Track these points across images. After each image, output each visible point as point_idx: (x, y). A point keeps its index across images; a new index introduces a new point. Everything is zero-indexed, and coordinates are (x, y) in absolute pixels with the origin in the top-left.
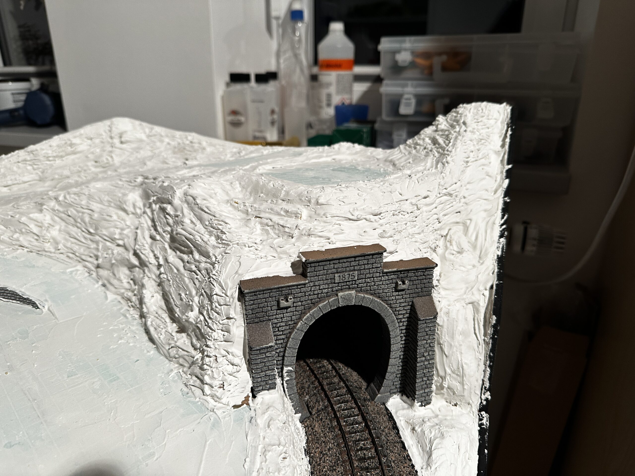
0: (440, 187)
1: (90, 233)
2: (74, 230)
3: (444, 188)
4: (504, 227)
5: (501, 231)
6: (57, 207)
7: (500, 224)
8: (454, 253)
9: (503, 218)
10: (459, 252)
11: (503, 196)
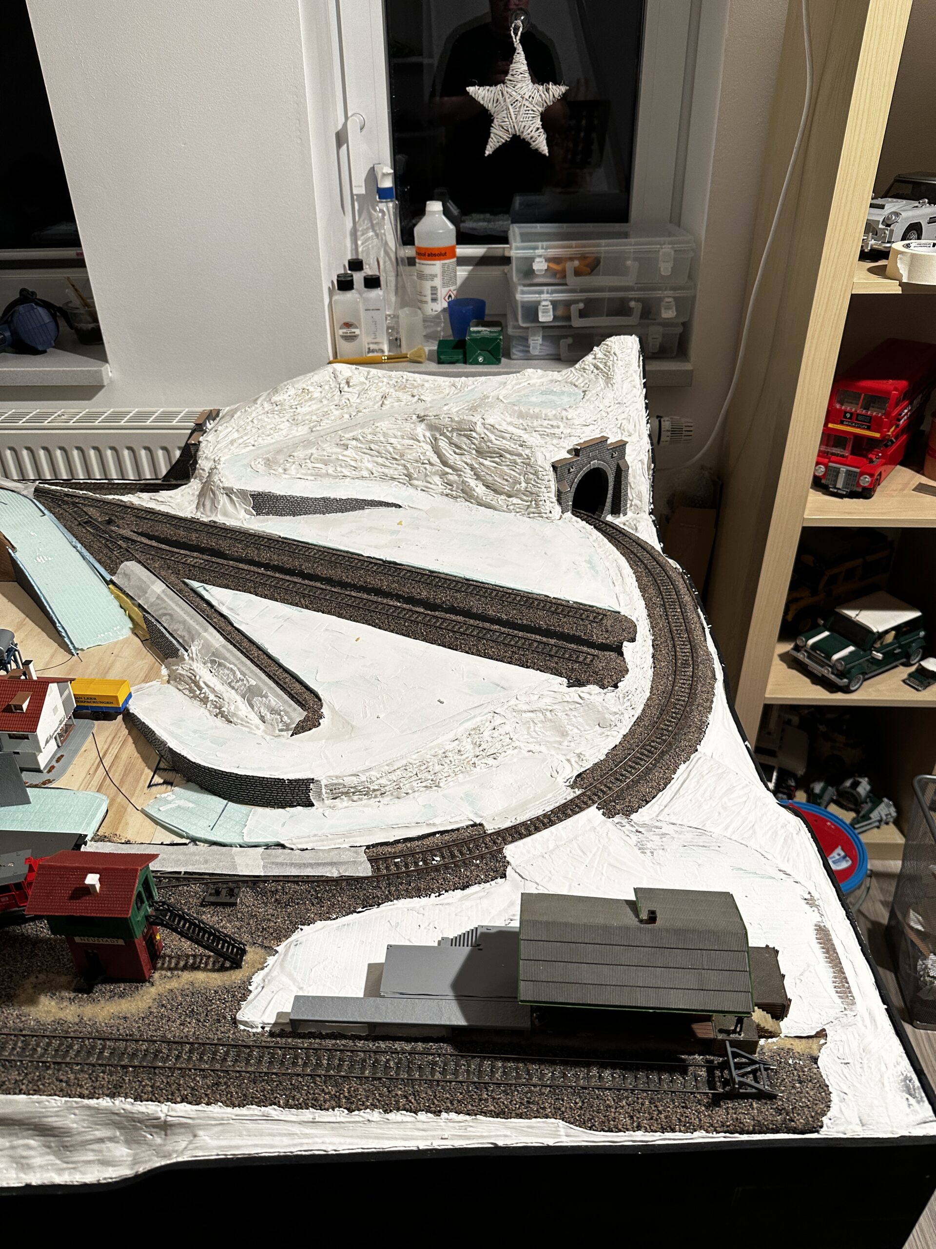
1: (396, 459)
2: (380, 460)
6: (359, 445)
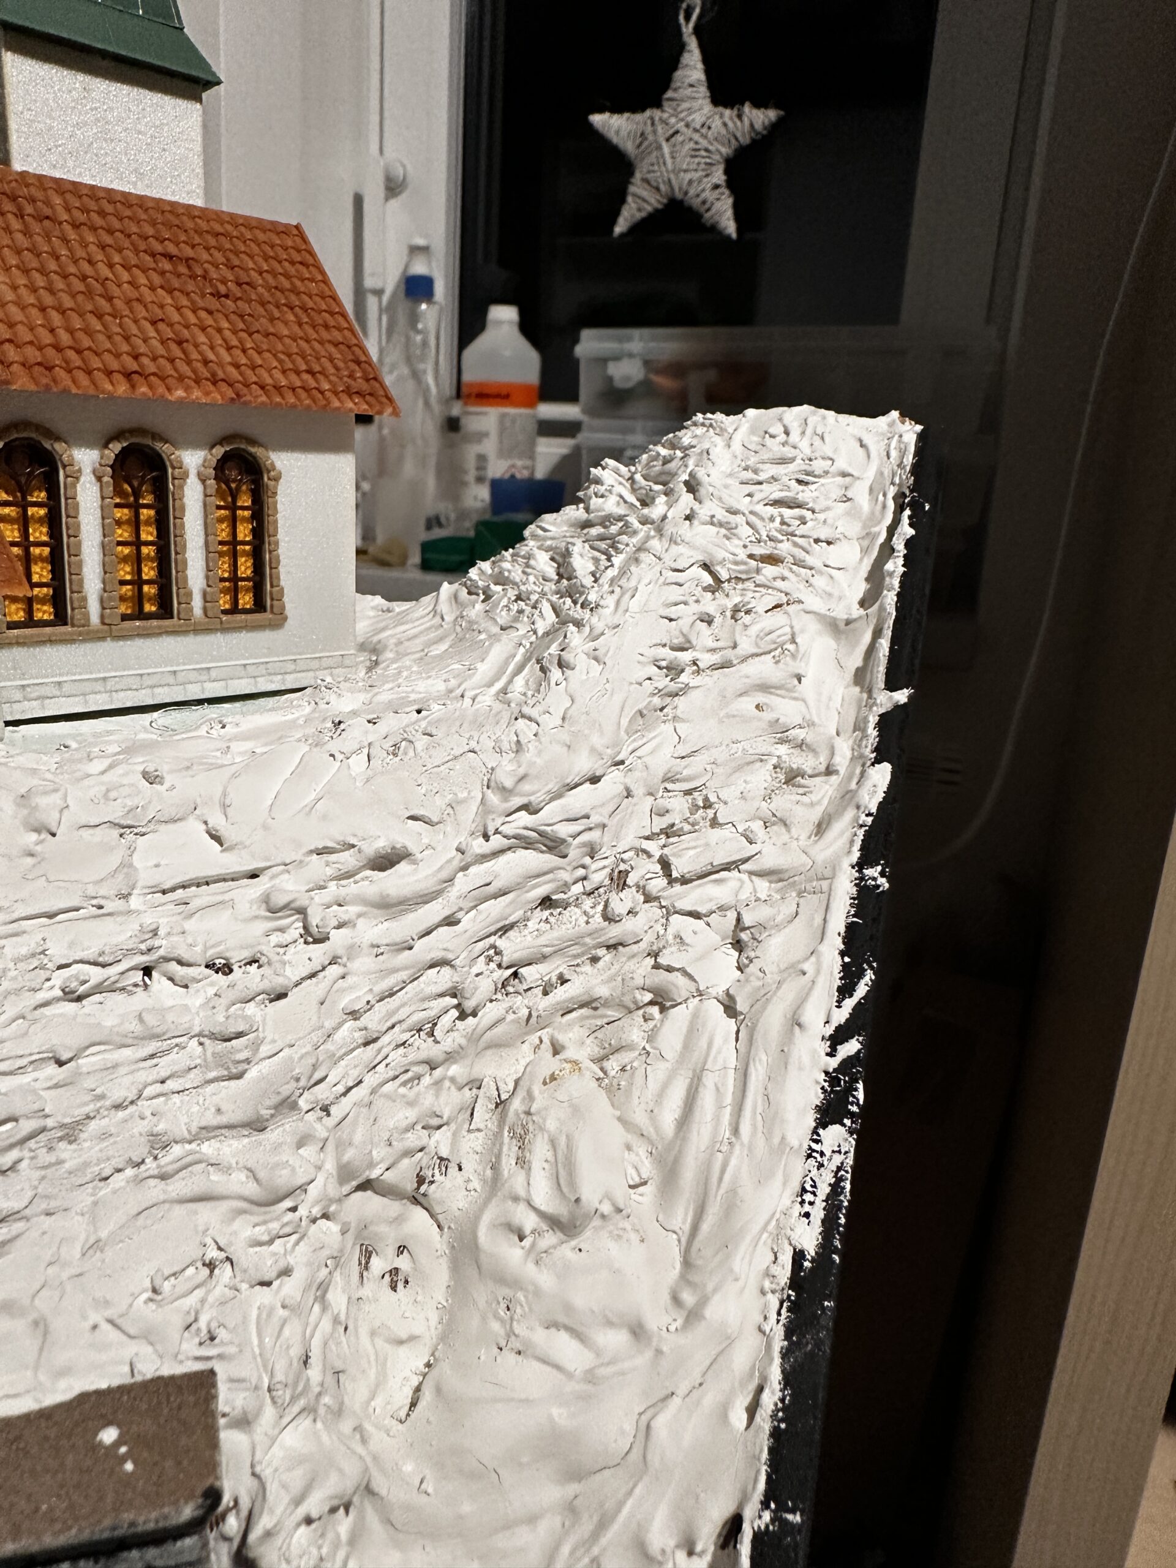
0: (493, 798)
3: (517, 801)
4: (852, 1047)
5: (832, 1078)
7: (829, 1030)
8: (529, 1221)
9: (845, 991)
10: (554, 1222)
11: (856, 855)
